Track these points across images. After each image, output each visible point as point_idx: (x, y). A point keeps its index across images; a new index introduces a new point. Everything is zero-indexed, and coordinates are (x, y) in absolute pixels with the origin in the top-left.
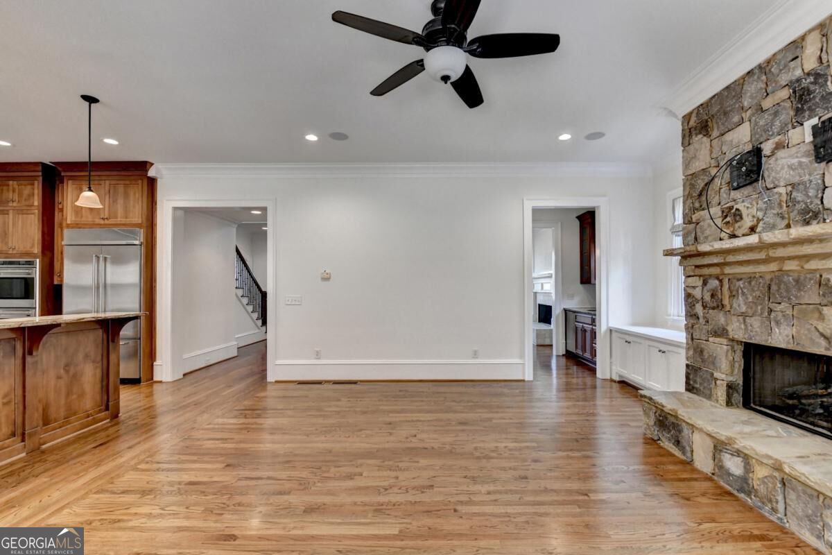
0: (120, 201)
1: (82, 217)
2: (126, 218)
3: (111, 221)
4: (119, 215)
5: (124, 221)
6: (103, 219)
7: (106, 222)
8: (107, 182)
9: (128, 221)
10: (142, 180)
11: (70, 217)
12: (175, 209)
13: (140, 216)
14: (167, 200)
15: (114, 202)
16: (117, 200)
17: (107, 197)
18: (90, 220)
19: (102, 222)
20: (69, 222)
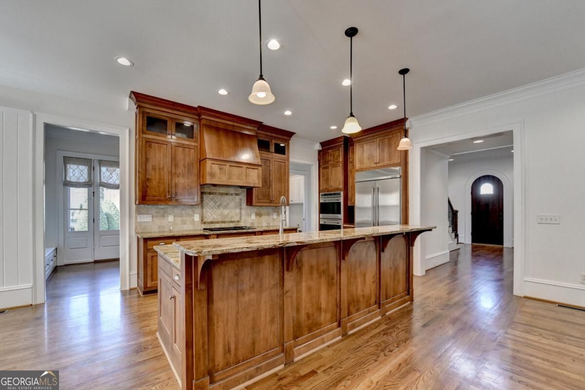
0: (386, 150)
1: (364, 164)
2: (390, 161)
3: (381, 164)
4: (385, 159)
5: (388, 162)
6: (376, 163)
7: (378, 165)
8: (378, 139)
9: (391, 162)
10: (400, 132)
11: (358, 165)
12: (422, 149)
13: (399, 158)
14: (416, 143)
15: (382, 151)
16: (384, 149)
17: (378, 148)
18: (368, 165)
19: (375, 165)
20: (357, 168)
